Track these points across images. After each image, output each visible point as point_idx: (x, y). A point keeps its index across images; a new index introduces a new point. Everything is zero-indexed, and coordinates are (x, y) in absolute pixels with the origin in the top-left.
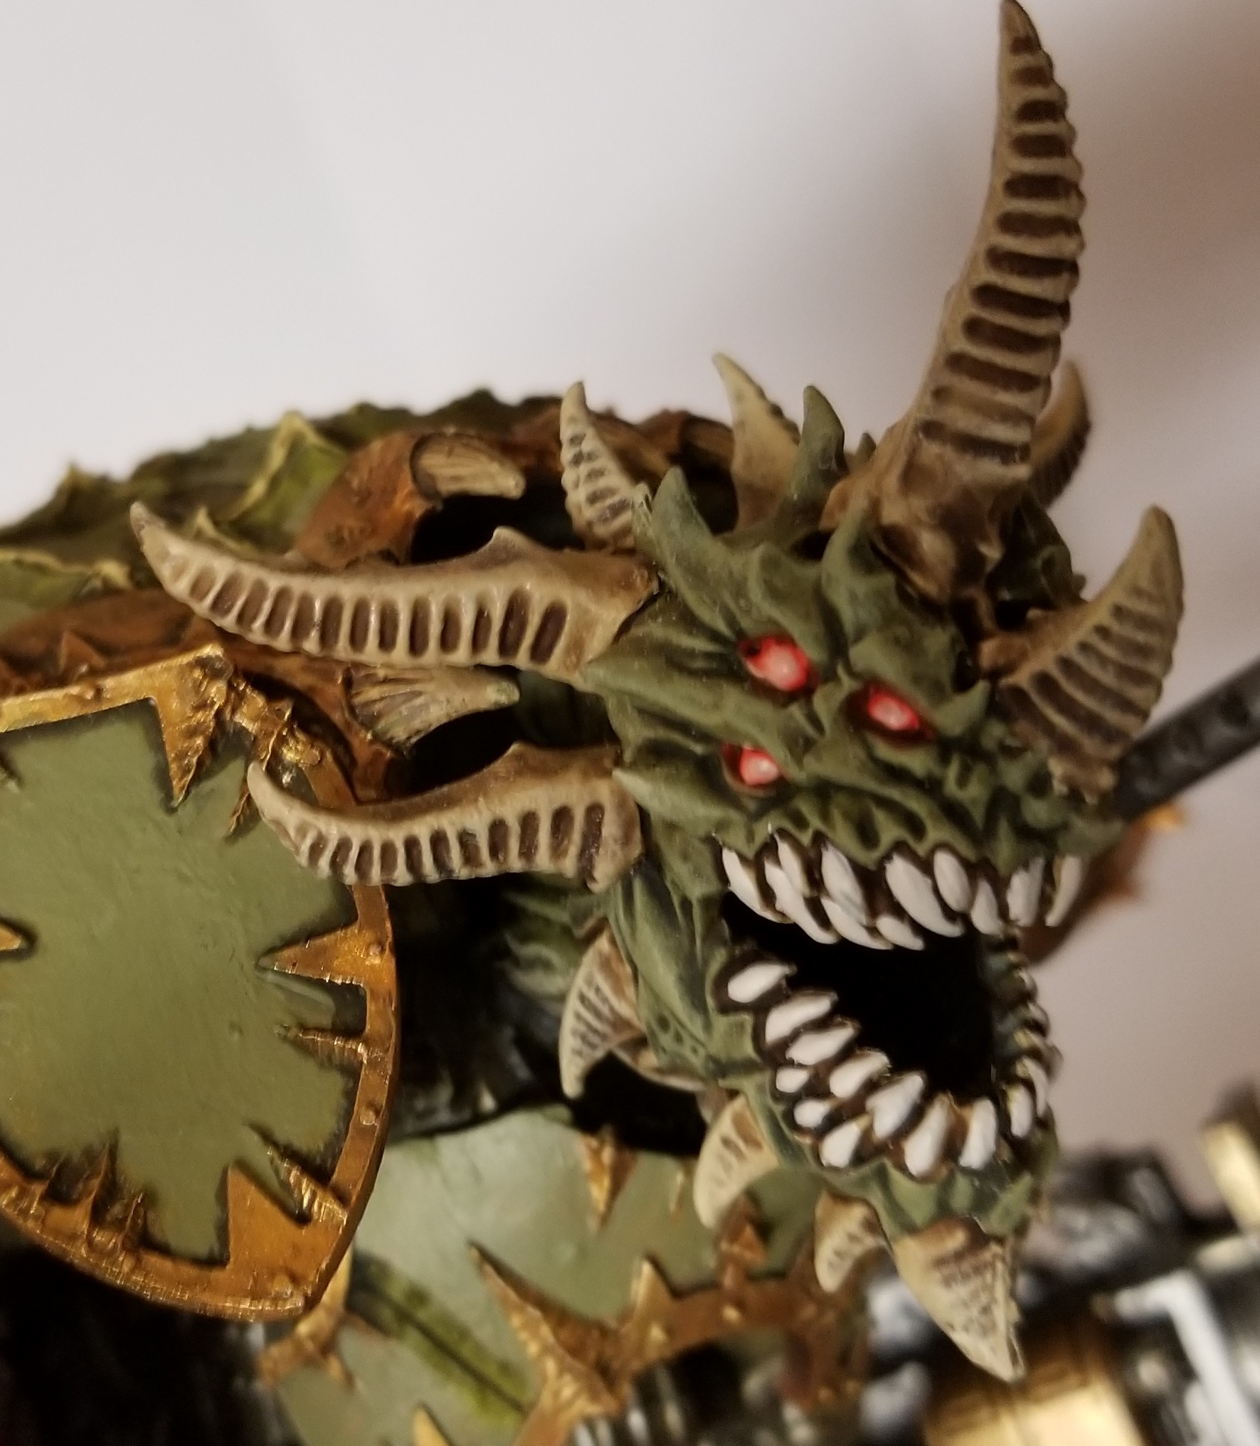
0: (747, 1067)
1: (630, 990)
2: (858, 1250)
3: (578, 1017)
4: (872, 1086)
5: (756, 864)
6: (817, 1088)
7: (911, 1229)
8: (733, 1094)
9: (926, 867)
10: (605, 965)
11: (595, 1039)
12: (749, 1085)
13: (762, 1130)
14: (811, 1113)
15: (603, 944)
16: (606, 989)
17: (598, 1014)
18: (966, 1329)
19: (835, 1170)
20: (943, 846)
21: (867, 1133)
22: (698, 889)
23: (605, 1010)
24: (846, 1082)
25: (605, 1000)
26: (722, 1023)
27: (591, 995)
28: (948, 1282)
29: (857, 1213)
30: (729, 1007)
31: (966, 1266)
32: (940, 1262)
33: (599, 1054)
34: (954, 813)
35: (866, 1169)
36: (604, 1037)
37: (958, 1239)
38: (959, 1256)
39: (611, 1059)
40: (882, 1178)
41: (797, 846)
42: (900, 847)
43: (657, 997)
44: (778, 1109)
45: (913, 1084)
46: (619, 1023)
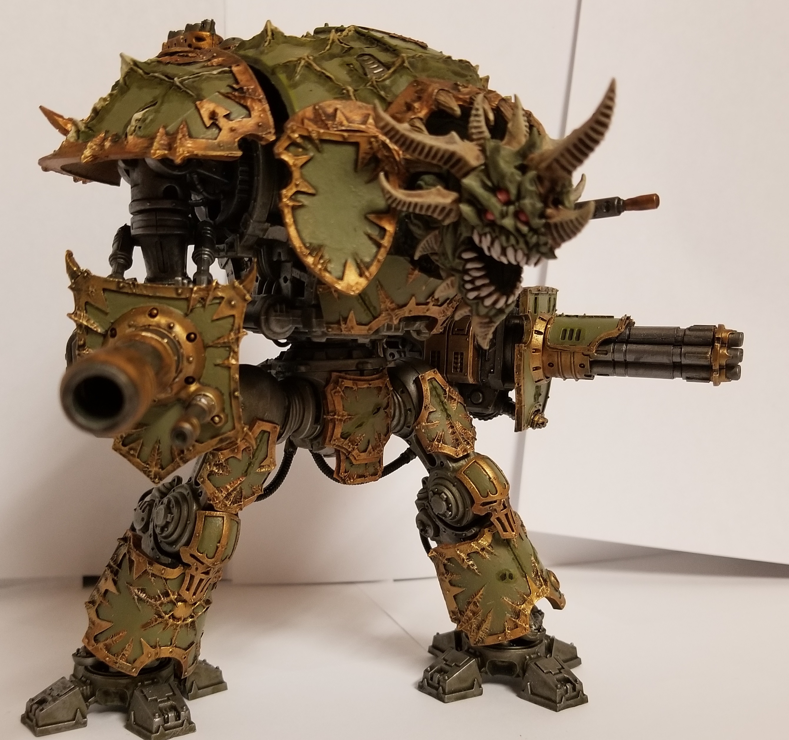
0: (458, 271)
1: (438, 244)
2: (465, 314)
3: (424, 245)
4: (484, 285)
5: (480, 236)
6: (472, 282)
7: (478, 315)
8: (453, 275)
9: (516, 251)
10: (435, 237)
11: (426, 250)
12: (457, 275)
13: (457, 285)
14: (469, 286)
15: (437, 232)
16: (433, 242)
17: (429, 246)
18: (480, 337)
19: (468, 299)
20: (521, 249)
21: (479, 295)
22: (465, 234)
23: (431, 245)
24: (478, 283)
25: (432, 243)
26: (457, 261)
27: (430, 242)
28: (481, 327)
29: (469, 308)
30: (460, 258)
31: (486, 325)
32: (481, 323)
33: (425, 253)
34: (527, 243)
35: (476, 301)
36: (428, 251)
37: (487, 320)
38: (486, 323)
39: (427, 255)
40: (477, 304)
41: (491, 236)
42: (513, 246)
43: (444, 248)
44: (462, 283)
45: (492, 288)
46: (432, 249)
